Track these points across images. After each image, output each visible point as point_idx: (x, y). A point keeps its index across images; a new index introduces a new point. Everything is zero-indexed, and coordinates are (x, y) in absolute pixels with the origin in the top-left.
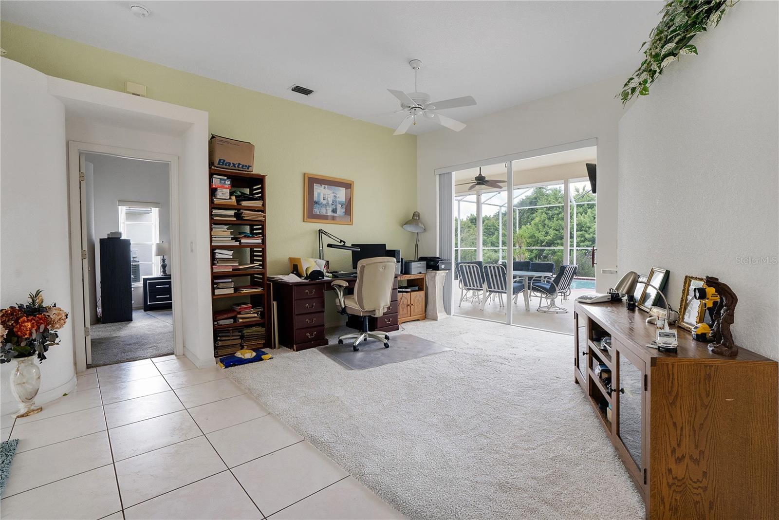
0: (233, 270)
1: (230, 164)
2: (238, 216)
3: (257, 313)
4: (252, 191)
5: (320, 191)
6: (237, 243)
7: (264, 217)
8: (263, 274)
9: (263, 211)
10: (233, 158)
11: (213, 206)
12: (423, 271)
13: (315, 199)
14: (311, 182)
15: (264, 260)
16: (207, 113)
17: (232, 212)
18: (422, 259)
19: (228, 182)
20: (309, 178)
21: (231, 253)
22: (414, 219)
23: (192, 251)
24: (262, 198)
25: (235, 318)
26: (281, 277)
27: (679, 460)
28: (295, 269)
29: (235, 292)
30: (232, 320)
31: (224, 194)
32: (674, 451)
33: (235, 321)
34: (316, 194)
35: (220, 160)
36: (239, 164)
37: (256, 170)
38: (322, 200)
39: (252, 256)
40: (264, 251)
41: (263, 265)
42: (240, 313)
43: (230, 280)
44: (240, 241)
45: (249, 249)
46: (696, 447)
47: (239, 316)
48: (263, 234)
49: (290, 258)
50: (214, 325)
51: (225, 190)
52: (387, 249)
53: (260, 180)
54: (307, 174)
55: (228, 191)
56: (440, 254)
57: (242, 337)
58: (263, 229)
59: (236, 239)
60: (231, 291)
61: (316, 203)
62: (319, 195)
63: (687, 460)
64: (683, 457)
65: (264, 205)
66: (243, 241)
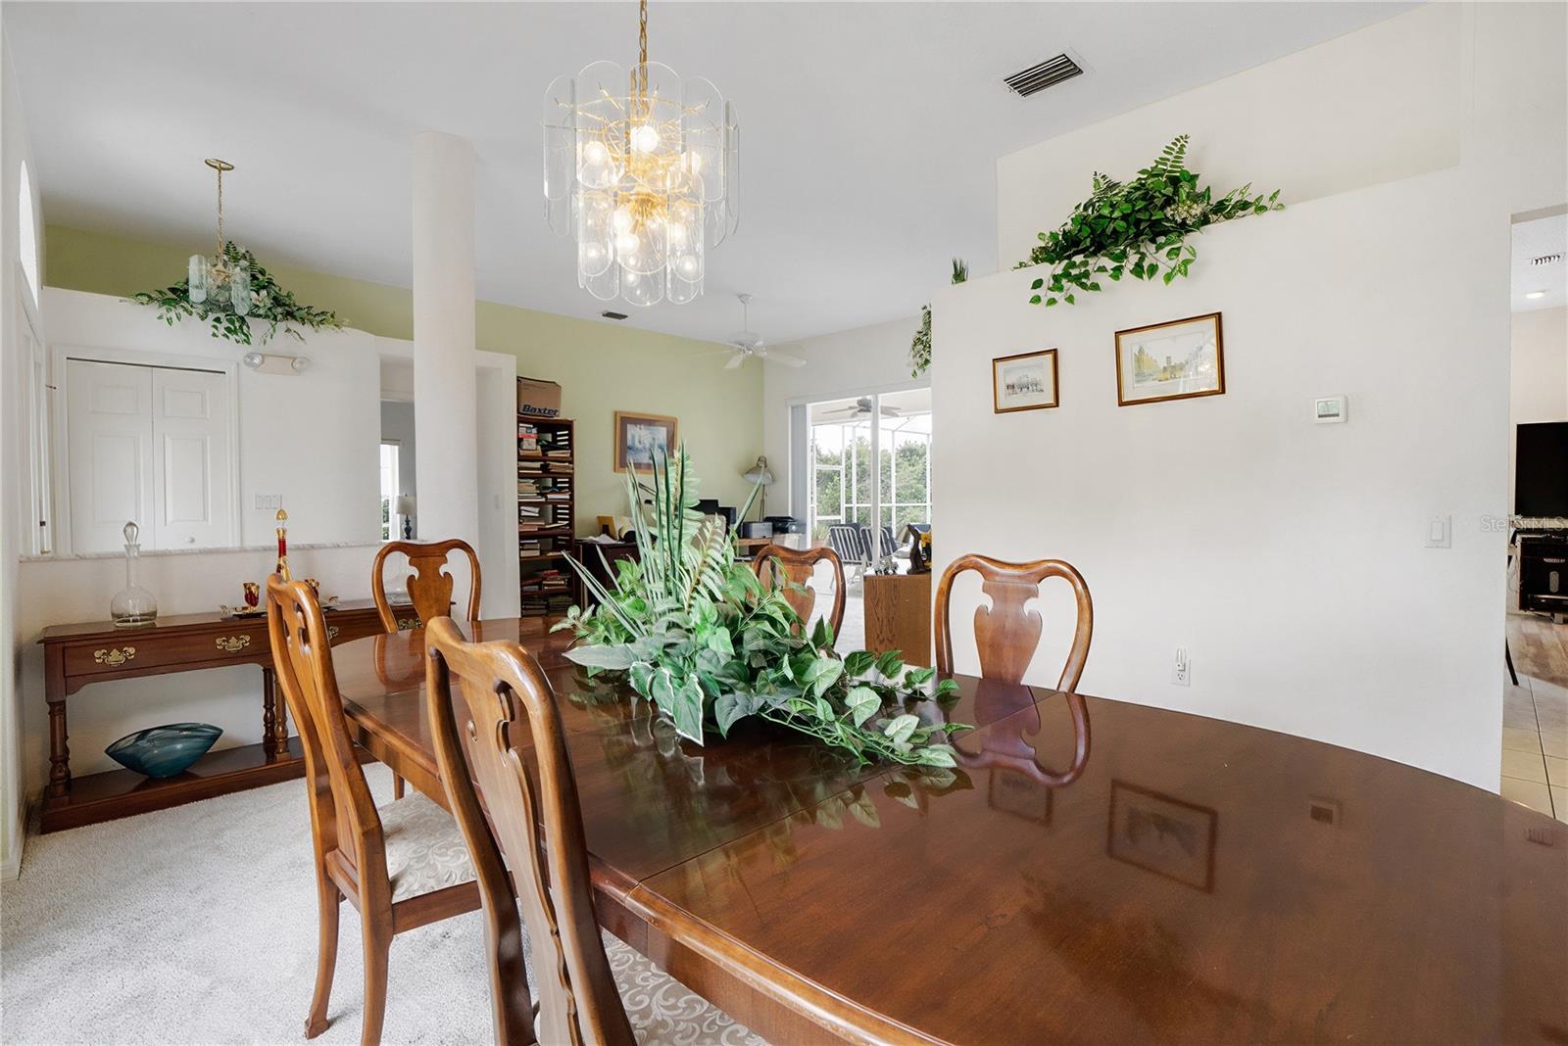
0: (539, 529)
1: (535, 409)
2: (545, 468)
3: (563, 580)
4: (555, 436)
5: (636, 434)
6: (543, 500)
7: (573, 469)
8: (571, 535)
9: (571, 462)
10: (539, 402)
11: (521, 458)
12: (768, 534)
13: (629, 443)
14: (624, 421)
15: (571, 519)
16: (514, 357)
17: (538, 465)
18: (768, 519)
19: (534, 431)
20: (622, 418)
21: (537, 510)
22: (758, 466)
23: (497, 507)
24: (570, 446)
25: (540, 584)
26: (591, 538)
27: (882, 642)
28: (606, 529)
29: (541, 554)
30: (537, 587)
31: (531, 445)
32: (878, 637)
33: (540, 589)
34: (629, 437)
35: (525, 406)
36: (545, 409)
37: (563, 416)
38: (637, 444)
39: (555, 514)
40: (571, 509)
41: (571, 524)
42: (545, 579)
43: (536, 541)
44: (546, 498)
45: (550, 506)
46: (891, 632)
47: (544, 582)
48: (571, 489)
49: (599, 517)
50: (522, 591)
51: (531, 440)
52: (720, 506)
53: (568, 426)
54: (620, 412)
55: (535, 440)
56: (793, 512)
57: (547, 607)
58: (571, 482)
59: (543, 495)
60: (537, 553)
61: (630, 448)
62: (633, 437)
63: (886, 641)
64: (884, 640)
65: (572, 455)
66: (549, 496)
